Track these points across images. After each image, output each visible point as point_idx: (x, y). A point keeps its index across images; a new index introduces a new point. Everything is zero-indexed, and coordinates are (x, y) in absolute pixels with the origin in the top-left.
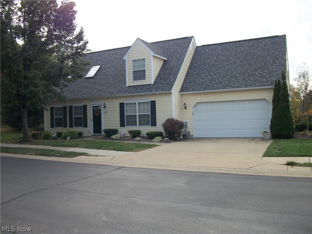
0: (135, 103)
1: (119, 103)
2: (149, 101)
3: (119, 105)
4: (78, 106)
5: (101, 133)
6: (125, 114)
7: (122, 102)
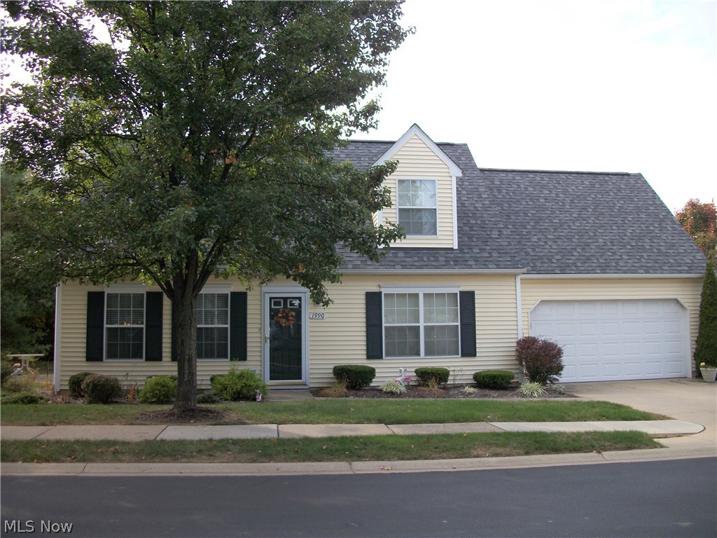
0: (417, 295)
1: (364, 293)
2: (457, 291)
3: (364, 297)
4: (213, 295)
5: (300, 378)
6: (384, 325)
7: (374, 289)
